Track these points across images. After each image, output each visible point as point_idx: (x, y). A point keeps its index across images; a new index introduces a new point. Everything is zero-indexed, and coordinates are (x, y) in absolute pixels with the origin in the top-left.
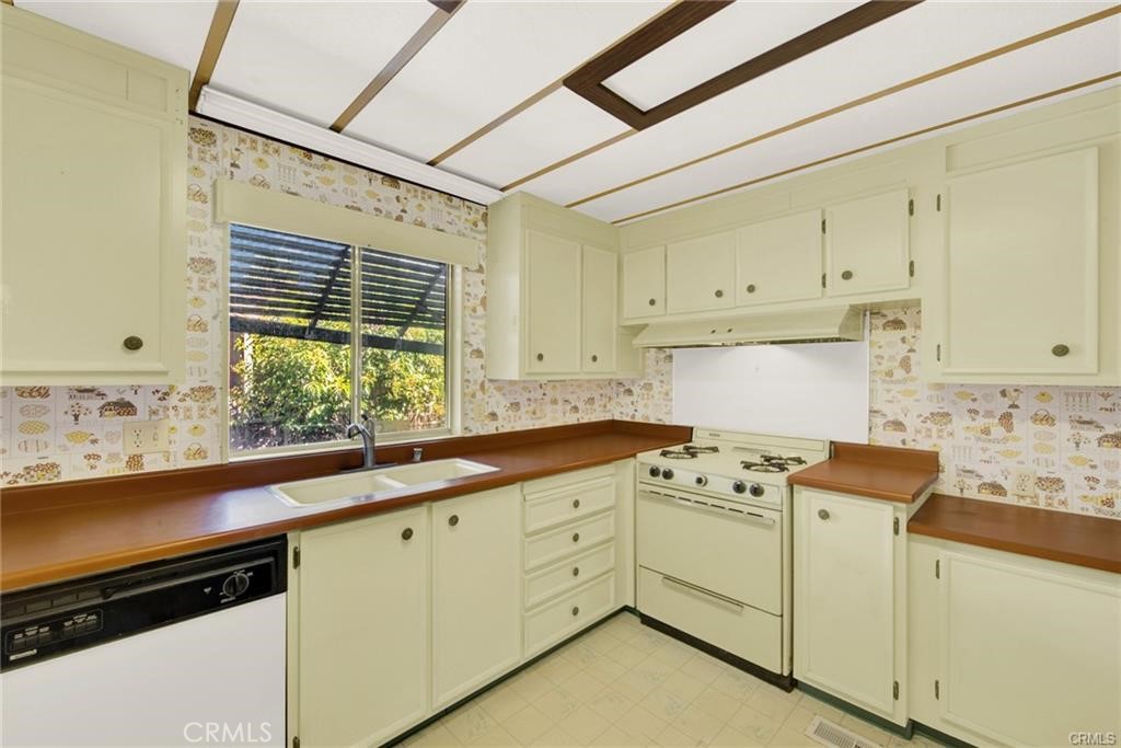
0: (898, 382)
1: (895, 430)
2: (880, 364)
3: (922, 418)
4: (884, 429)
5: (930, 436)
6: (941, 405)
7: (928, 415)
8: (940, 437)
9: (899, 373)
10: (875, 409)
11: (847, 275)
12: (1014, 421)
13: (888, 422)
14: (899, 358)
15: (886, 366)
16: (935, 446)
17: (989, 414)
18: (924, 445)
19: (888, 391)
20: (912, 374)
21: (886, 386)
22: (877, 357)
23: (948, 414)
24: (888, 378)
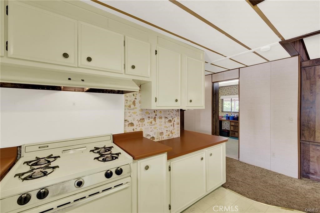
0: (132, 109)
1: (131, 126)
2: (127, 103)
3: (138, 121)
4: (128, 126)
5: (140, 126)
6: (142, 116)
7: (139, 120)
8: (142, 126)
9: (132, 106)
10: (126, 119)
11: (133, 67)
12: (156, 119)
13: (129, 124)
14: (132, 101)
15: (129, 103)
16: (141, 129)
17: (152, 118)
18: (138, 130)
19: (129, 112)
20: (136, 106)
21: (129, 111)
22: (126, 100)
23: (144, 119)
24: (129, 108)
